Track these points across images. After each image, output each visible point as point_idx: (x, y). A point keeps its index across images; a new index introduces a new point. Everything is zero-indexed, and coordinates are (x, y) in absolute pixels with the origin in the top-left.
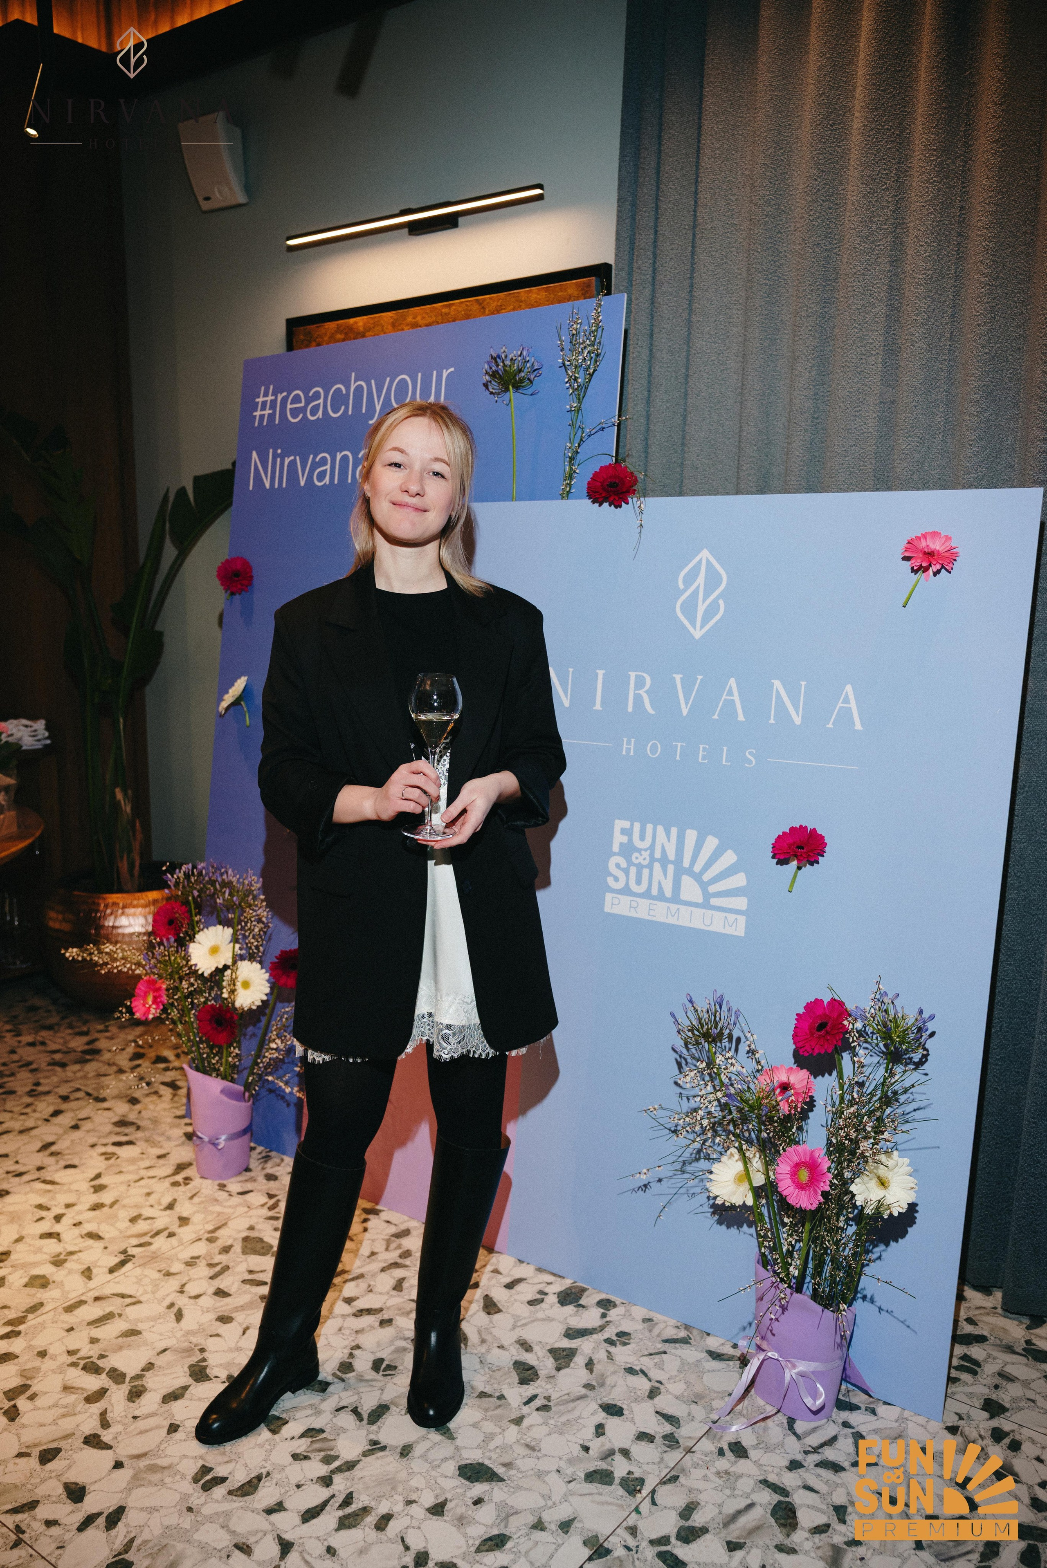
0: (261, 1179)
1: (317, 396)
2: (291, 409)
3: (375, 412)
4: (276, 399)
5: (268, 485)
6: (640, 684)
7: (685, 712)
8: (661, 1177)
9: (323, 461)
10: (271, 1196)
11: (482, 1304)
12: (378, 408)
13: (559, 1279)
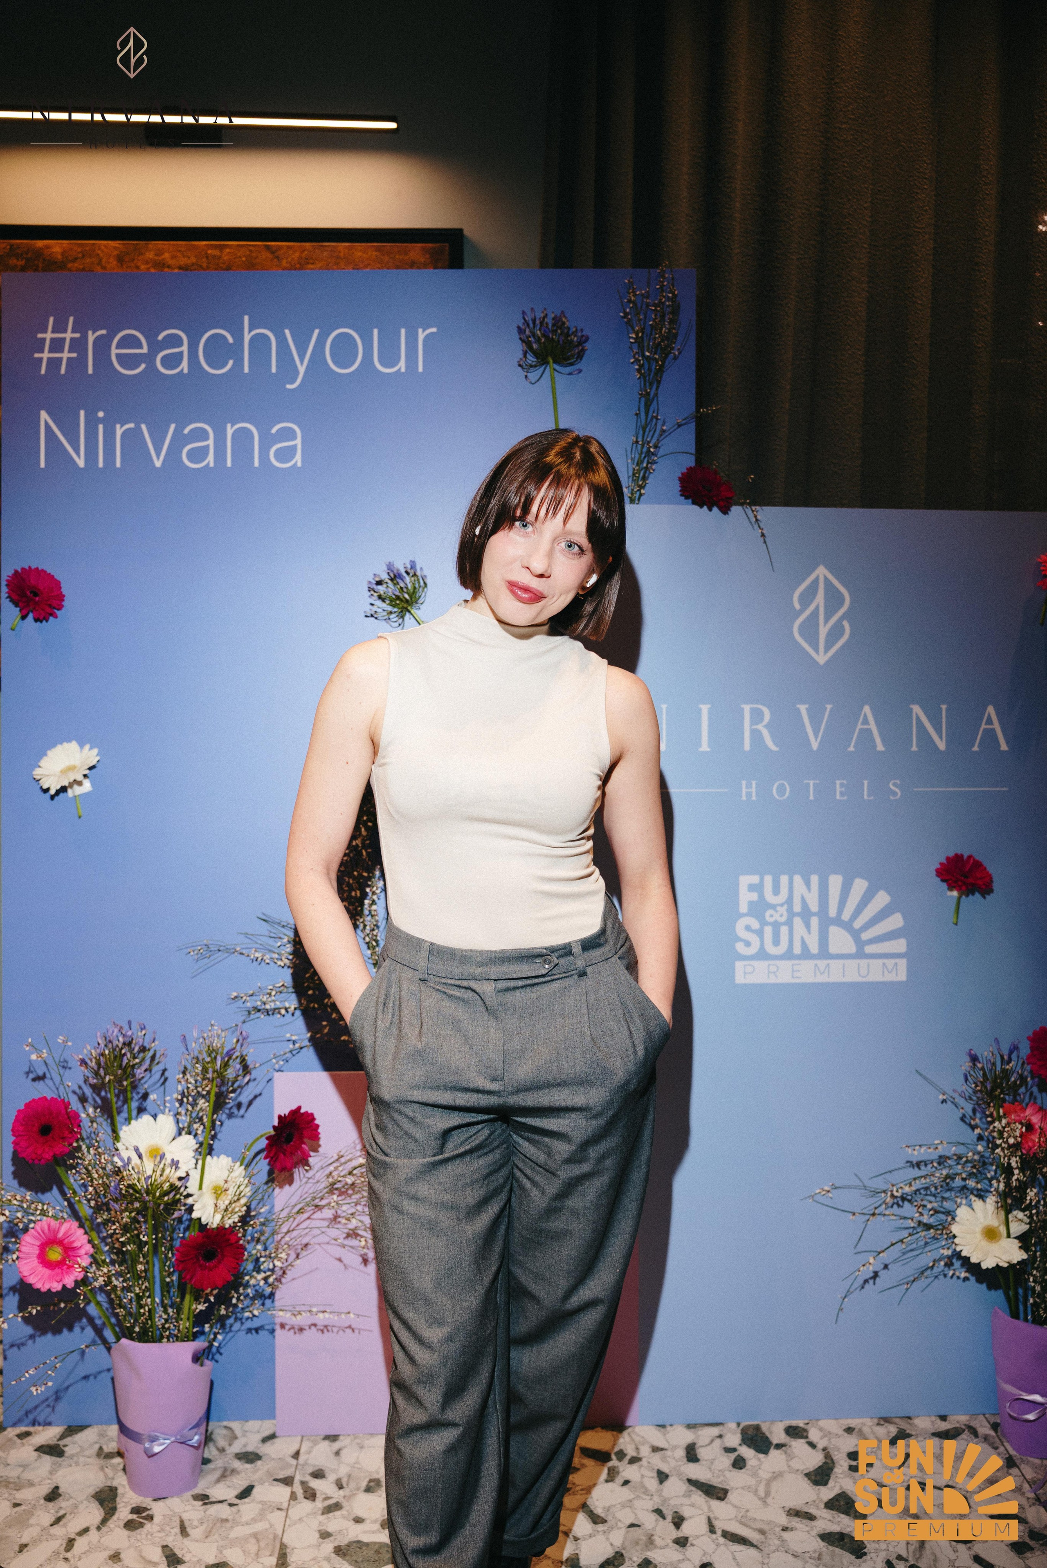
0: (237, 1464)
1: (175, 341)
2: (117, 355)
3: (298, 373)
4: (85, 338)
5: (81, 463)
6: (757, 716)
7: (815, 745)
8: (887, 1262)
9: (201, 435)
10: (288, 1481)
11: (700, 1493)
12: (302, 370)
13: (721, 1428)
